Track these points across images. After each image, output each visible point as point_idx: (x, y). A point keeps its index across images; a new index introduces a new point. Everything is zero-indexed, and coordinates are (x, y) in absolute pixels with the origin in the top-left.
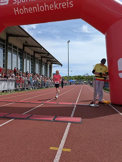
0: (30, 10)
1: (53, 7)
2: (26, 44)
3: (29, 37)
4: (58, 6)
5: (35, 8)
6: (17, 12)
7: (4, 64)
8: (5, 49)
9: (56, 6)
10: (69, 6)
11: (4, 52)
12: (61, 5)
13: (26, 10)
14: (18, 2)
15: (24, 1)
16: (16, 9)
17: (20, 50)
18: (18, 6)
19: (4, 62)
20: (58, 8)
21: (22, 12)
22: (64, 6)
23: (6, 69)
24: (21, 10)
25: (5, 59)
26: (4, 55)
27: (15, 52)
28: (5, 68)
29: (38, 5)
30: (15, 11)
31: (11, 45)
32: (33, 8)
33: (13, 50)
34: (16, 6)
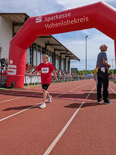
0: (56, 25)
1: (73, 22)
2: (48, 43)
3: (51, 37)
4: (77, 21)
5: (60, 24)
6: (47, 27)
7: (31, 62)
8: (31, 49)
9: (75, 21)
10: (85, 21)
11: (30, 51)
12: (79, 20)
13: (54, 25)
14: (48, 20)
15: (53, 19)
16: (47, 25)
17: (43, 48)
18: (48, 23)
19: (31, 60)
20: (77, 23)
21: (51, 27)
22: (82, 21)
23: (33, 66)
24: (50, 25)
25: (31, 57)
26: (30, 53)
27: (39, 50)
28: (31, 65)
29: (62, 21)
30: (46, 26)
31: (36, 45)
32: (59, 23)
33: (38, 49)
34: (47, 23)
